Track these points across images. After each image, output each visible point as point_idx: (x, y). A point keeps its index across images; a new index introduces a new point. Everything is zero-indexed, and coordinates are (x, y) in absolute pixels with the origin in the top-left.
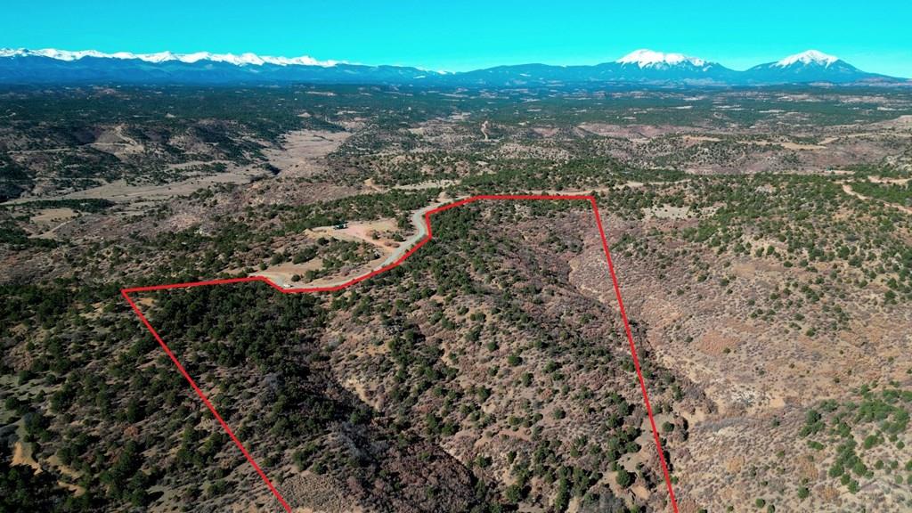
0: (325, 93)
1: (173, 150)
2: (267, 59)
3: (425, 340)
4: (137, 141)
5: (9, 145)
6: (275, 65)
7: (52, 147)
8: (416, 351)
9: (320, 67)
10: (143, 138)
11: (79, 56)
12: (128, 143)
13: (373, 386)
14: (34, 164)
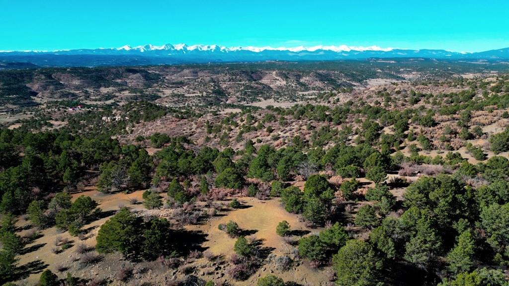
1: (302, 85)
2: (353, 48)
4: (283, 79)
6: (357, 51)
7: (240, 81)
12: (278, 80)
14: (230, 89)
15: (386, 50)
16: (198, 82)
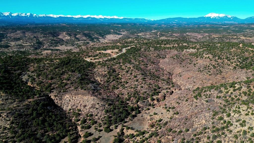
0: (118, 25)
1: (77, 38)
2: (105, 17)
3: (116, 72)
5: (39, 36)
6: (107, 18)
7: (49, 37)
8: (113, 74)
9: (119, 19)
10: (70, 35)
11: (58, 16)
12: (66, 36)
13: (102, 79)
14: (44, 41)
15: (120, 18)
16: (27, 38)
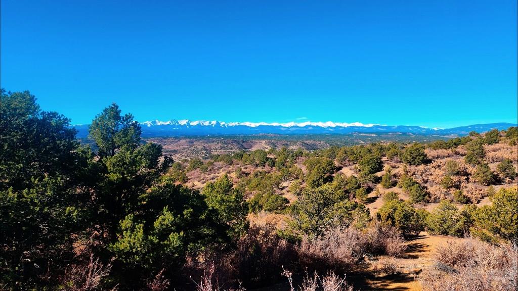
0: (370, 135)
2: (338, 124)
5: (212, 148)
6: (342, 127)
7: (231, 149)
10: (274, 146)
11: (258, 125)
12: (267, 148)
15: (367, 126)
16: (191, 150)
